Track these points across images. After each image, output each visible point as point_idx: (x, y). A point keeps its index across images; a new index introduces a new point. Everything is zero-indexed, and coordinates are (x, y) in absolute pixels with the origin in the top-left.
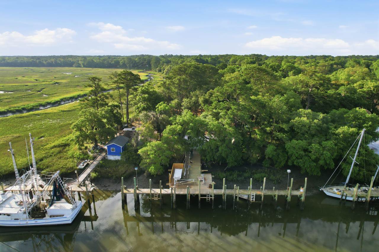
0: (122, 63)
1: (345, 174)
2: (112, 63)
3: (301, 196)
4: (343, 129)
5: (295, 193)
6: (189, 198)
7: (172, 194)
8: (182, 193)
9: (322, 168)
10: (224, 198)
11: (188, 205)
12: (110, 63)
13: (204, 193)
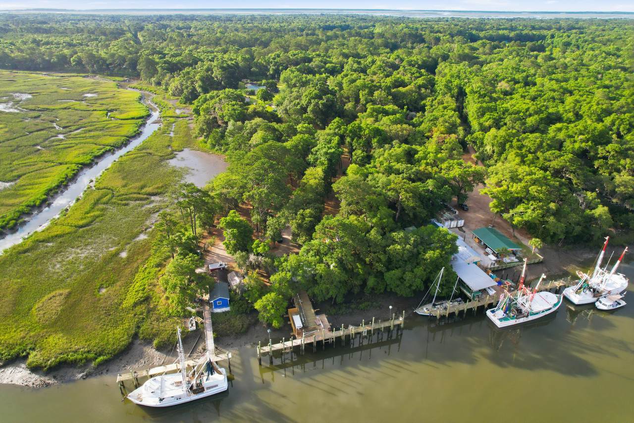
0: (74, 61)
1: (432, 294)
2: (52, 60)
3: (400, 324)
4: (429, 254)
5: (397, 322)
6: (315, 344)
7: (302, 344)
8: (309, 342)
9: (414, 291)
10: (343, 338)
11: (315, 350)
12: (49, 61)
13: (327, 338)
